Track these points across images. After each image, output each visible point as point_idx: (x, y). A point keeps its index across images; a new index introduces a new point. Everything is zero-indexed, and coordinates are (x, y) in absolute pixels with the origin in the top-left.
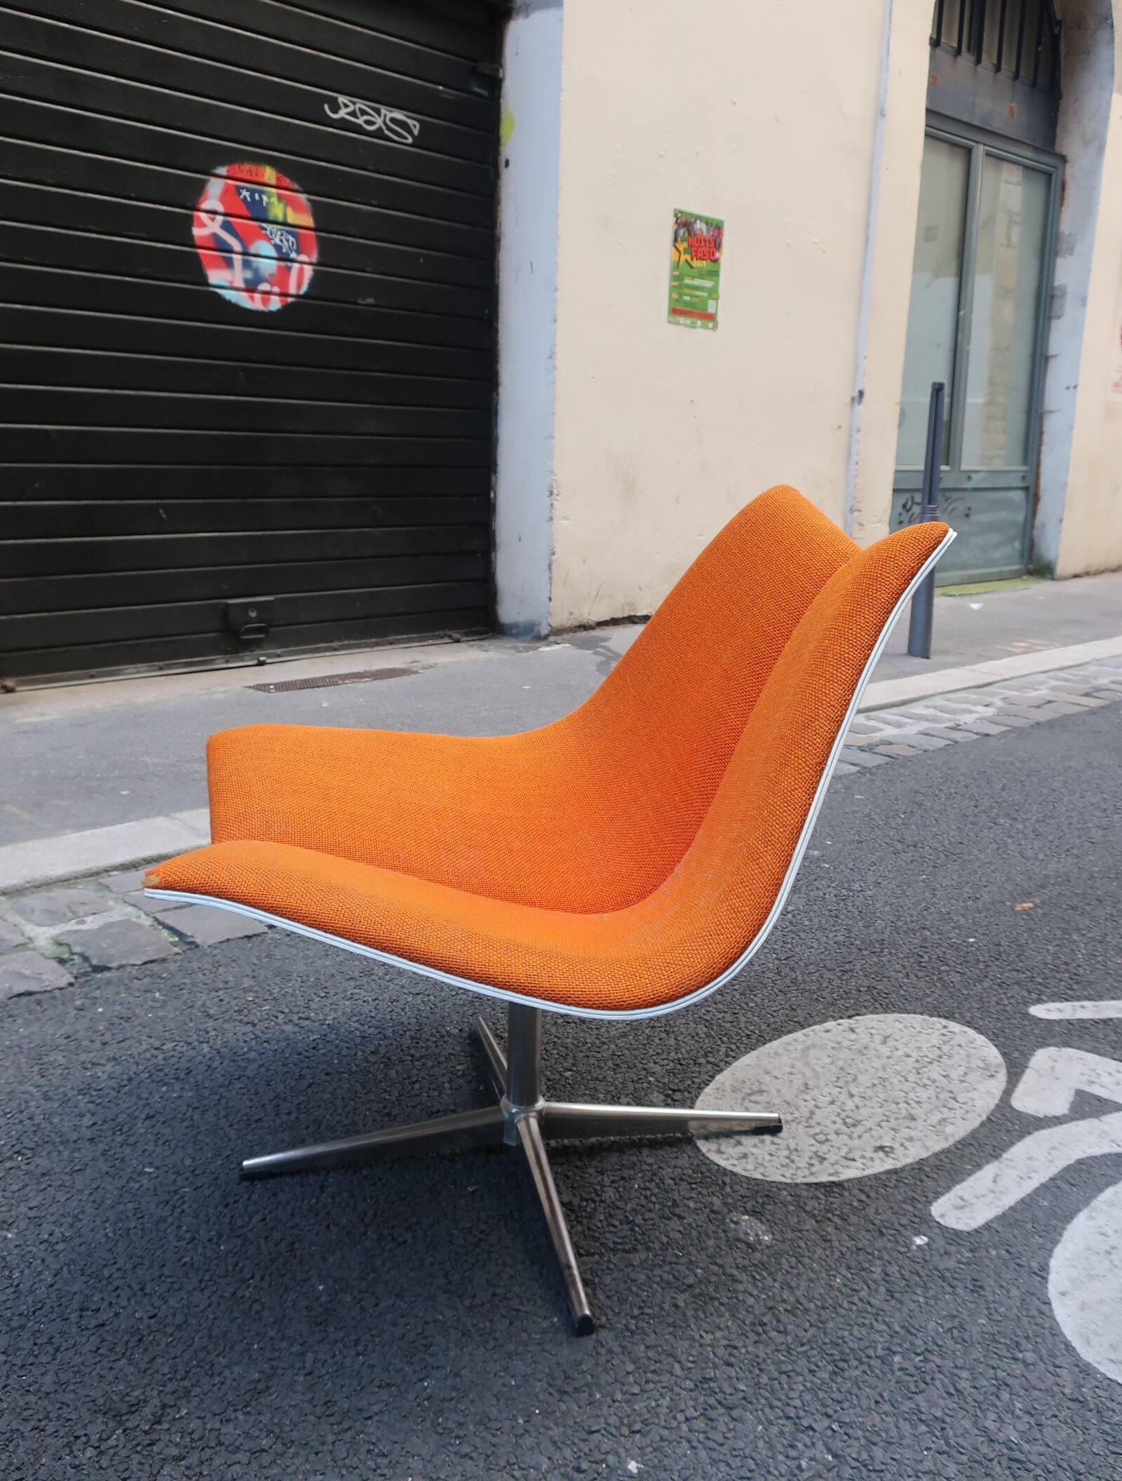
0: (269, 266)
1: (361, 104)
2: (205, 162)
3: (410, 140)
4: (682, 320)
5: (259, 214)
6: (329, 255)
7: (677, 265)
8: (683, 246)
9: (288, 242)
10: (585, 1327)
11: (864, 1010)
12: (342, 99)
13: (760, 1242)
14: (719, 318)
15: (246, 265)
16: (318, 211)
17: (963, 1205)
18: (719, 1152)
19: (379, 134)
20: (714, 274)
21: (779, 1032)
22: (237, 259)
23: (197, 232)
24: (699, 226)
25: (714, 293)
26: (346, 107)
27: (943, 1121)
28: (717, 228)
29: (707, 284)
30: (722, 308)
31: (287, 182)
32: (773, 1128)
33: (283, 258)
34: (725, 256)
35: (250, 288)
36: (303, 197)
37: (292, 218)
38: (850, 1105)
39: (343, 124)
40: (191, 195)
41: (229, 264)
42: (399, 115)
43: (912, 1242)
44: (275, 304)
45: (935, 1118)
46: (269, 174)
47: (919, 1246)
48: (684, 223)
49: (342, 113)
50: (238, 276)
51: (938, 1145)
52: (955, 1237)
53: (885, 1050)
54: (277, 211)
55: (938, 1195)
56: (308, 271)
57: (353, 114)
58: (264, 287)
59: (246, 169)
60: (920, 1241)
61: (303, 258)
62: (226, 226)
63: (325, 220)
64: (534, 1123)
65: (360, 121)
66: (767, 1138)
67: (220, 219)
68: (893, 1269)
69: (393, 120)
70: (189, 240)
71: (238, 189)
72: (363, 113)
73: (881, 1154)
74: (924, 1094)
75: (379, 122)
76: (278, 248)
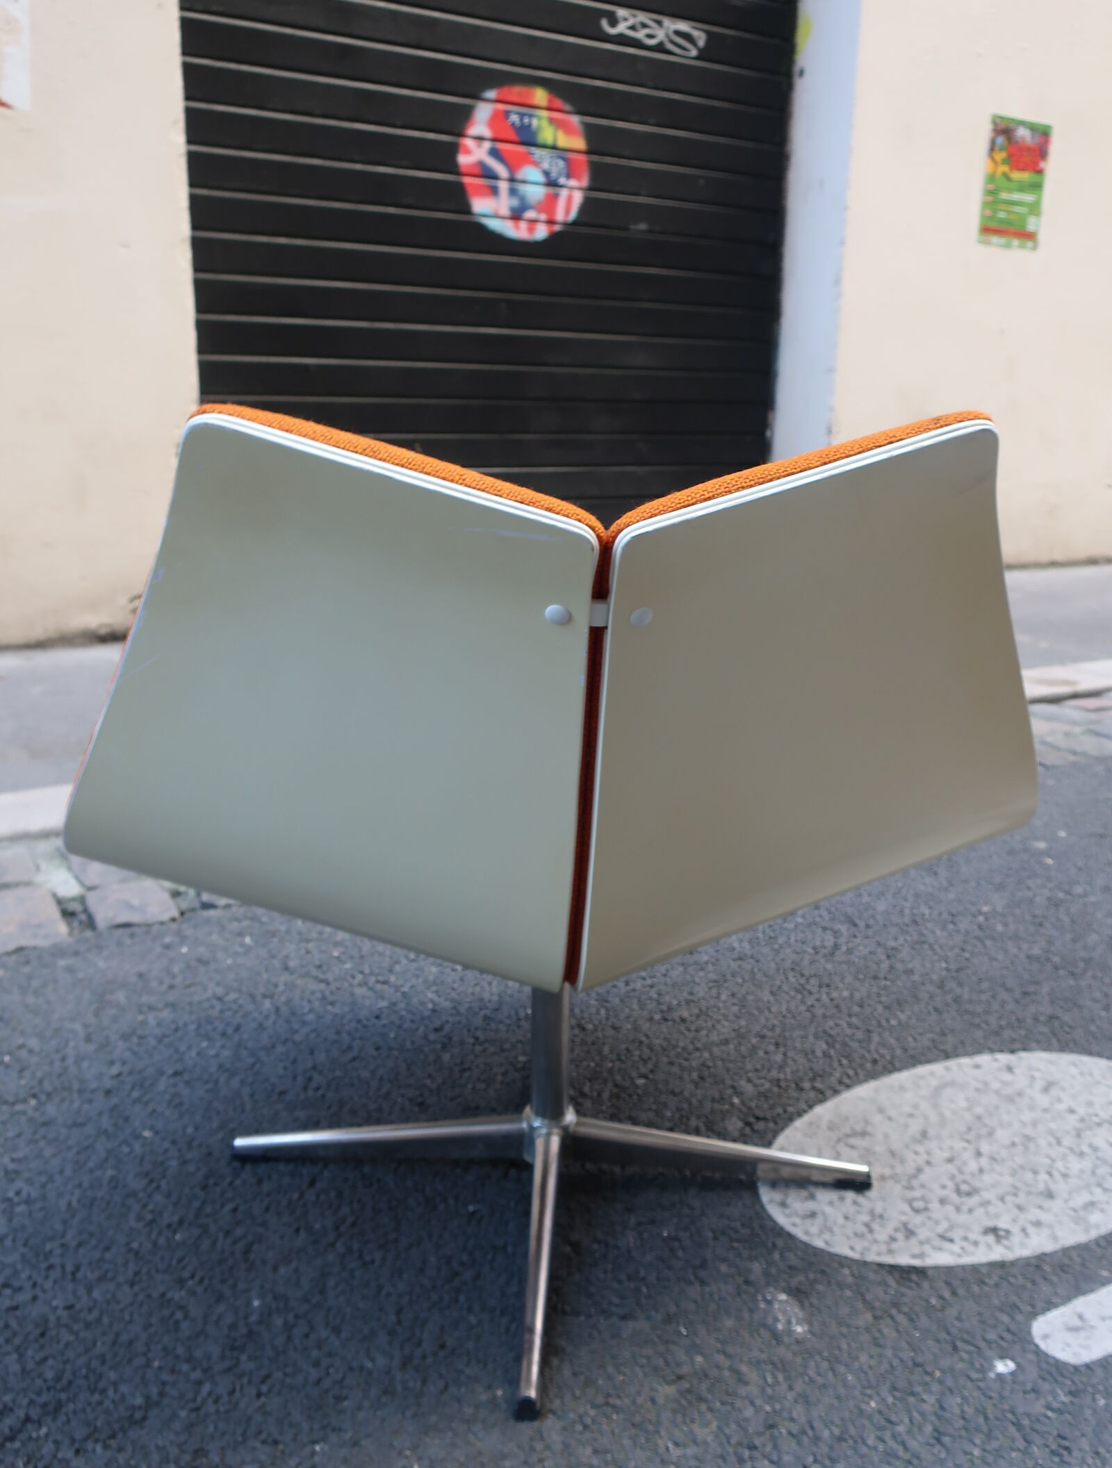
0: (536, 192)
1: (642, 17)
2: (473, 84)
3: (694, 53)
4: (995, 239)
5: (527, 138)
6: (601, 179)
7: (991, 178)
8: (1001, 156)
9: (557, 167)
10: (527, 1411)
11: (1034, 1045)
12: (621, 12)
13: (790, 1332)
14: (1042, 237)
15: (513, 192)
16: (591, 132)
17: (1079, 1327)
18: (783, 1204)
19: (660, 48)
20: (1037, 187)
21: (915, 1060)
22: (503, 186)
23: (463, 160)
24: (1023, 133)
25: (1035, 209)
26: (627, 21)
27: (1090, 1205)
28: (1043, 134)
29: (1028, 198)
30: (1043, 226)
31: (559, 103)
32: (859, 1184)
33: (552, 183)
34: (1053, 166)
35: (516, 216)
36: (575, 120)
37: (563, 141)
38: (973, 1166)
39: (622, 40)
40: (457, 121)
41: (494, 191)
42: (683, 26)
43: (992, 1367)
44: (541, 233)
45: (1081, 1199)
46: (540, 96)
47: (1000, 1376)
48: (1004, 130)
49: (621, 28)
50: (503, 204)
51: (1072, 1236)
52: (1055, 1370)
53: (1043, 1100)
54: (548, 134)
55: (1050, 1305)
56: (578, 198)
57: (633, 28)
58: (530, 214)
59: (516, 91)
60: (1004, 1367)
61: (573, 183)
62: (494, 153)
63: (598, 142)
64: (555, 1142)
65: (640, 35)
66: (850, 1195)
67: (487, 145)
68: (954, 1402)
69: (678, 33)
70: (454, 168)
71: (507, 114)
72: (644, 26)
73: (991, 1238)
74: (1075, 1165)
75: (661, 35)
76: (546, 173)
